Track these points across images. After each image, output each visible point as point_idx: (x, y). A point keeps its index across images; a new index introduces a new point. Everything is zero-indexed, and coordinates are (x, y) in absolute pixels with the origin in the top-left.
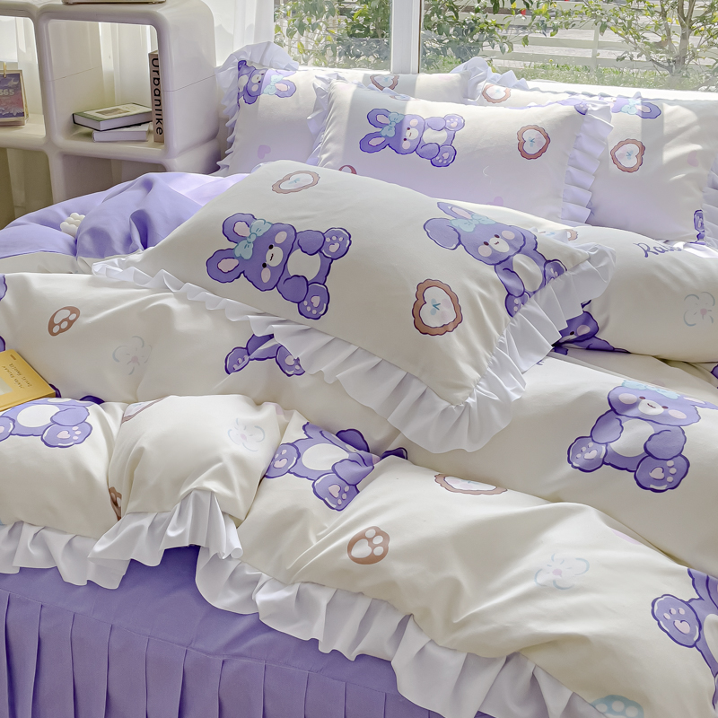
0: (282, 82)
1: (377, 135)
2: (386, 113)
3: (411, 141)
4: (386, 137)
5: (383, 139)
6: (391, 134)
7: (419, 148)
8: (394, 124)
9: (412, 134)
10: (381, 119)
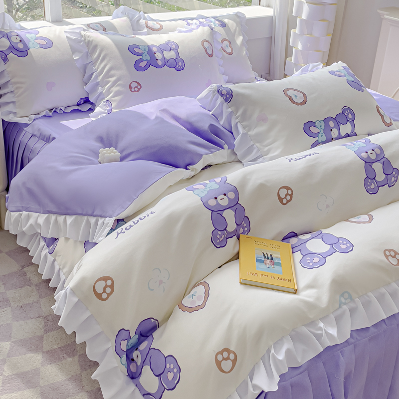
0: (37, 38)
1: (141, 60)
2: (138, 47)
3: (160, 60)
4: (146, 60)
5: (146, 62)
6: (149, 58)
7: (166, 63)
8: (146, 53)
9: (158, 56)
10: (137, 50)
